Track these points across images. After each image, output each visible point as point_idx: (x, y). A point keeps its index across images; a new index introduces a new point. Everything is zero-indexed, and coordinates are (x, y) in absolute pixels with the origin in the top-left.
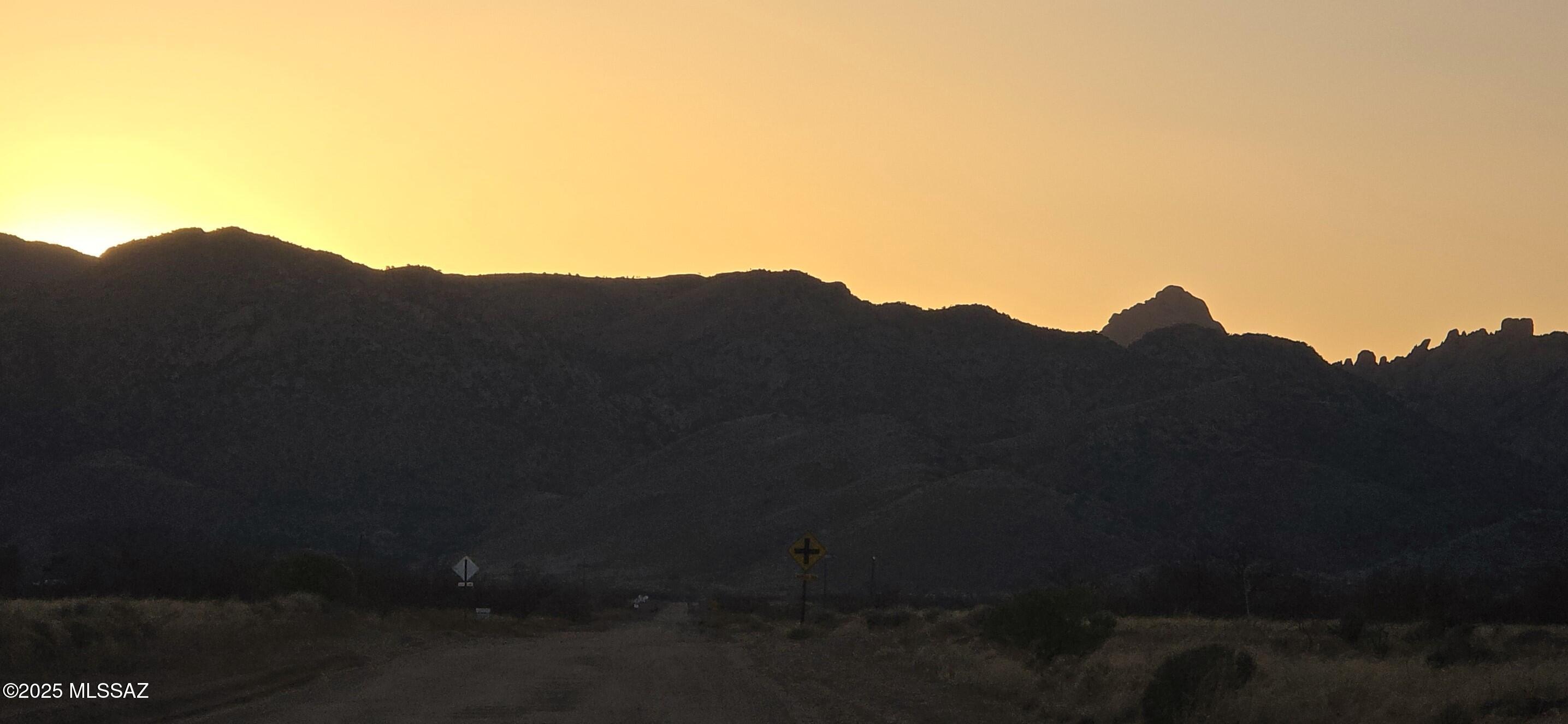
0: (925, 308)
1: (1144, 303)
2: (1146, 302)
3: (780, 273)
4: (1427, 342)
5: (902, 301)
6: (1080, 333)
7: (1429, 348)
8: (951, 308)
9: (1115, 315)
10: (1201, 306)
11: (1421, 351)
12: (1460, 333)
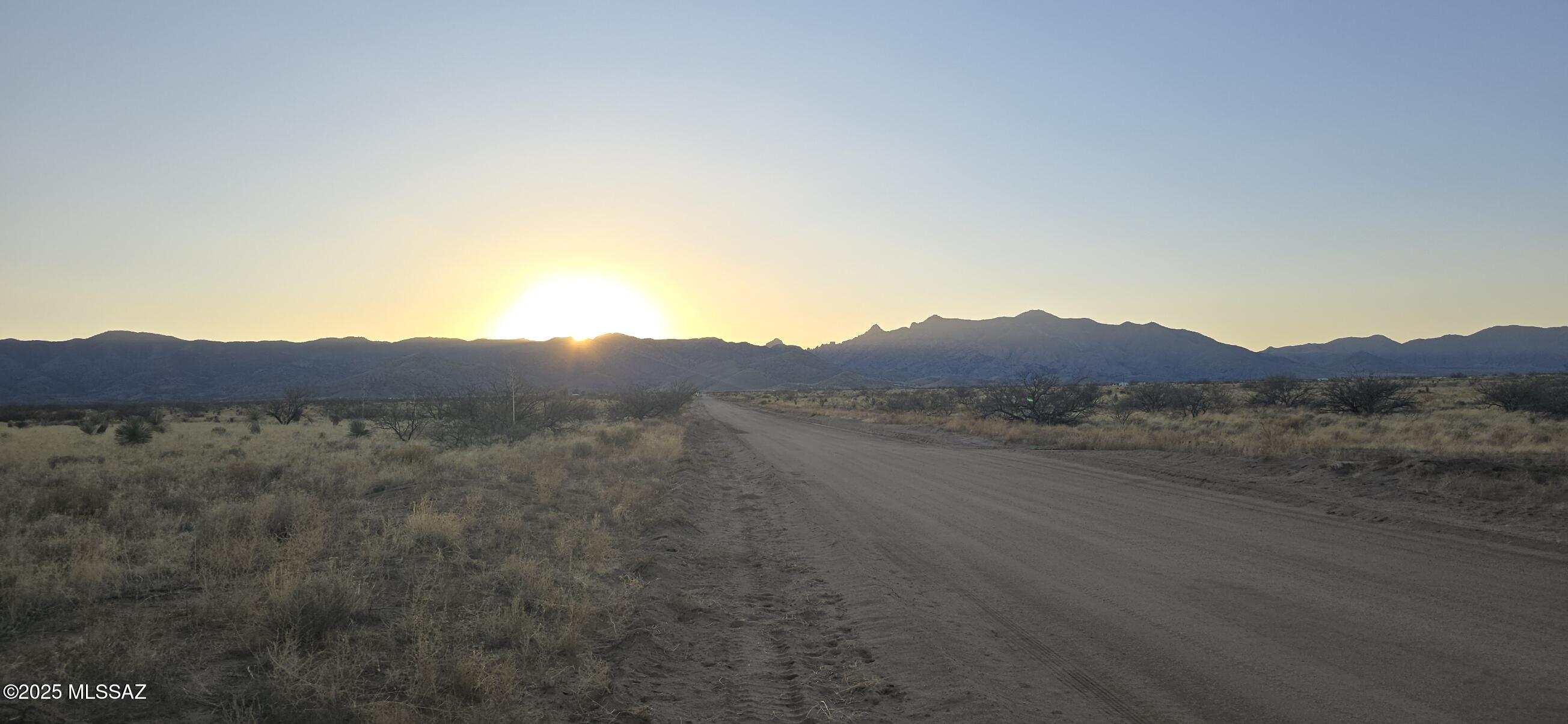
1: (772, 341)
10: (781, 341)
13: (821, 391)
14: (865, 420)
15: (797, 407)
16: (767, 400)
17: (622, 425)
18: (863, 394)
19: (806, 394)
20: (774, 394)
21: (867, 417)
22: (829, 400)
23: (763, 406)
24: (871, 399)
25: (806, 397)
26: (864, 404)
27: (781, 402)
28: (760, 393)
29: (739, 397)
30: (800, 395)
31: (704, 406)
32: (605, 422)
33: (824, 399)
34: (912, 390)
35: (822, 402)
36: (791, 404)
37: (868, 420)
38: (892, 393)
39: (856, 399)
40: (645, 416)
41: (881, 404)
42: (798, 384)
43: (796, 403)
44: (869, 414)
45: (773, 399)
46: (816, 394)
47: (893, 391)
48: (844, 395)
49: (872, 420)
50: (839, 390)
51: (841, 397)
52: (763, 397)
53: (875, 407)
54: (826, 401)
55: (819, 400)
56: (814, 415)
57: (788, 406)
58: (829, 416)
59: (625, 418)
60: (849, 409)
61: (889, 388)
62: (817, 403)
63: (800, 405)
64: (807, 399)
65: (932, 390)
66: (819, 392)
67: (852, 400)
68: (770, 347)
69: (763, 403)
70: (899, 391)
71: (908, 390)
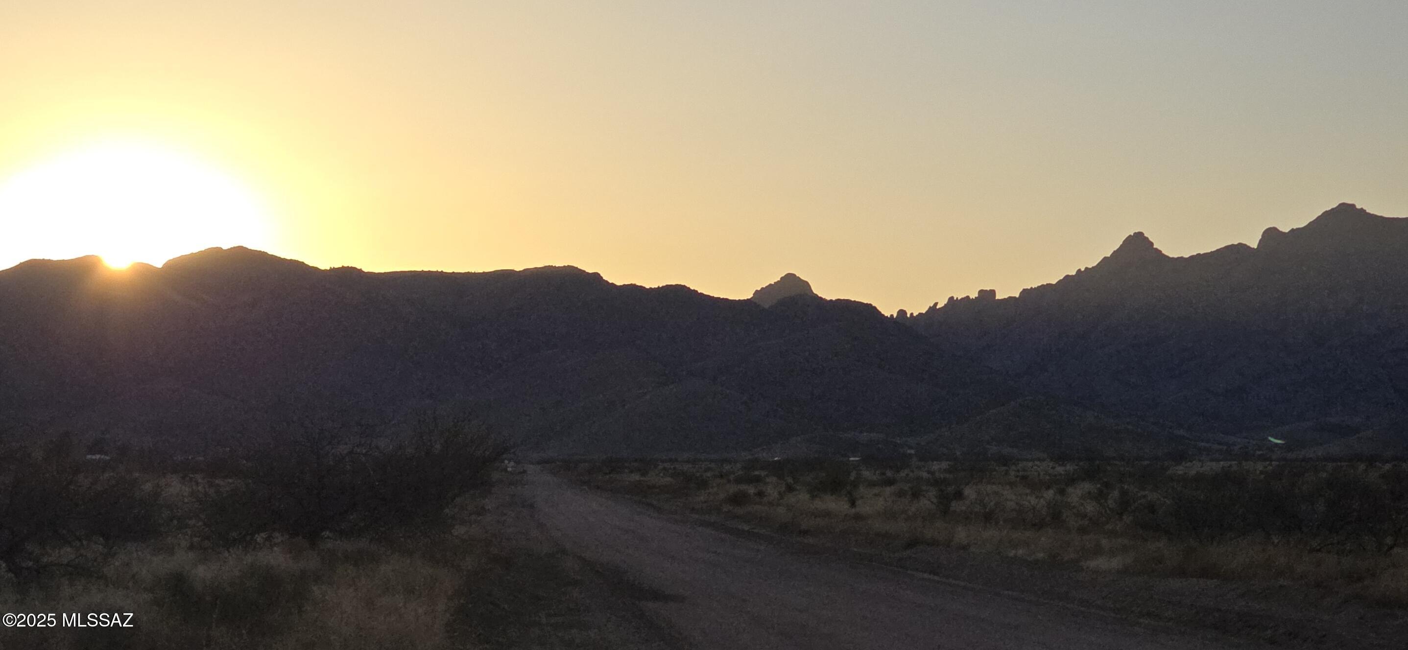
0: (648, 287)
1: (773, 283)
2: (775, 283)
3: (561, 267)
4: (936, 304)
5: (633, 283)
6: (739, 300)
7: (938, 307)
8: (663, 287)
9: (757, 291)
10: (806, 284)
11: (933, 309)
12: (955, 299)
13: (944, 465)
14: (1093, 564)
15: (858, 517)
16: (751, 490)
17: (249, 559)
18: (1089, 475)
19: (889, 473)
20: (777, 469)
21: (1098, 551)
22: (970, 492)
23: (740, 511)
24: (1116, 493)
25: (890, 482)
26: (1090, 508)
27: (801, 498)
28: (727, 467)
29: (655, 478)
30: (866, 474)
31: (532, 506)
32: (191, 547)
33: (951, 489)
34: (1260, 466)
35: (945, 500)
36: (835, 504)
37: (1100, 563)
38: (1193, 472)
39: (1062, 492)
40: (327, 533)
41: (1152, 508)
42: (864, 437)
43: (853, 504)
44: (1104, 542)
45: (772, 488)
46: (925, 475)
47: (1193, 468)
48: (1024, 478)
49: (1116, 563)
50: (1005, 461)
51: (1012, 484)
52: (739, 481)
53: (1127, 519)
54: (959, 495)
55: (932, 493)
56: (912, 544)
57: (827, 514)
58: (965, 548)
59: (260, 538)
60: (1039, 526)
61: (1181, 457)
62: (928, 502)
63: (864, 508)
64: (888, 490)
65: (1330, 466)
66: (935, 466)
67: (1050, 494)
68: (767, 306)
69: (738, 499)
70: (1211, 467)
71: (1248, 465)
